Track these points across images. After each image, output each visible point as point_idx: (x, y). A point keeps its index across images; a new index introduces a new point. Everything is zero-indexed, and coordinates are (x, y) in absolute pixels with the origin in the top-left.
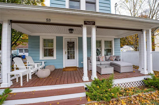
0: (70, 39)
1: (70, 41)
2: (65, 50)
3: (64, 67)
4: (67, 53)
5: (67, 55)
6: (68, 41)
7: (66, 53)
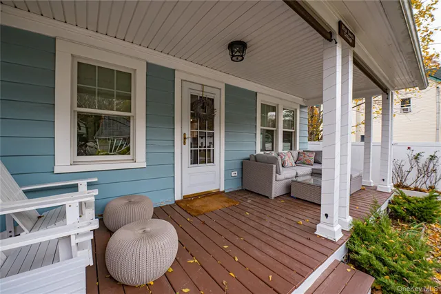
0: (199, 88)
1: (200, 94)
2: (183, 128)
3: (178, 197)
4: (189, 141)
5: (187, 149)
6: (195, 93)
7: (185, 138)
